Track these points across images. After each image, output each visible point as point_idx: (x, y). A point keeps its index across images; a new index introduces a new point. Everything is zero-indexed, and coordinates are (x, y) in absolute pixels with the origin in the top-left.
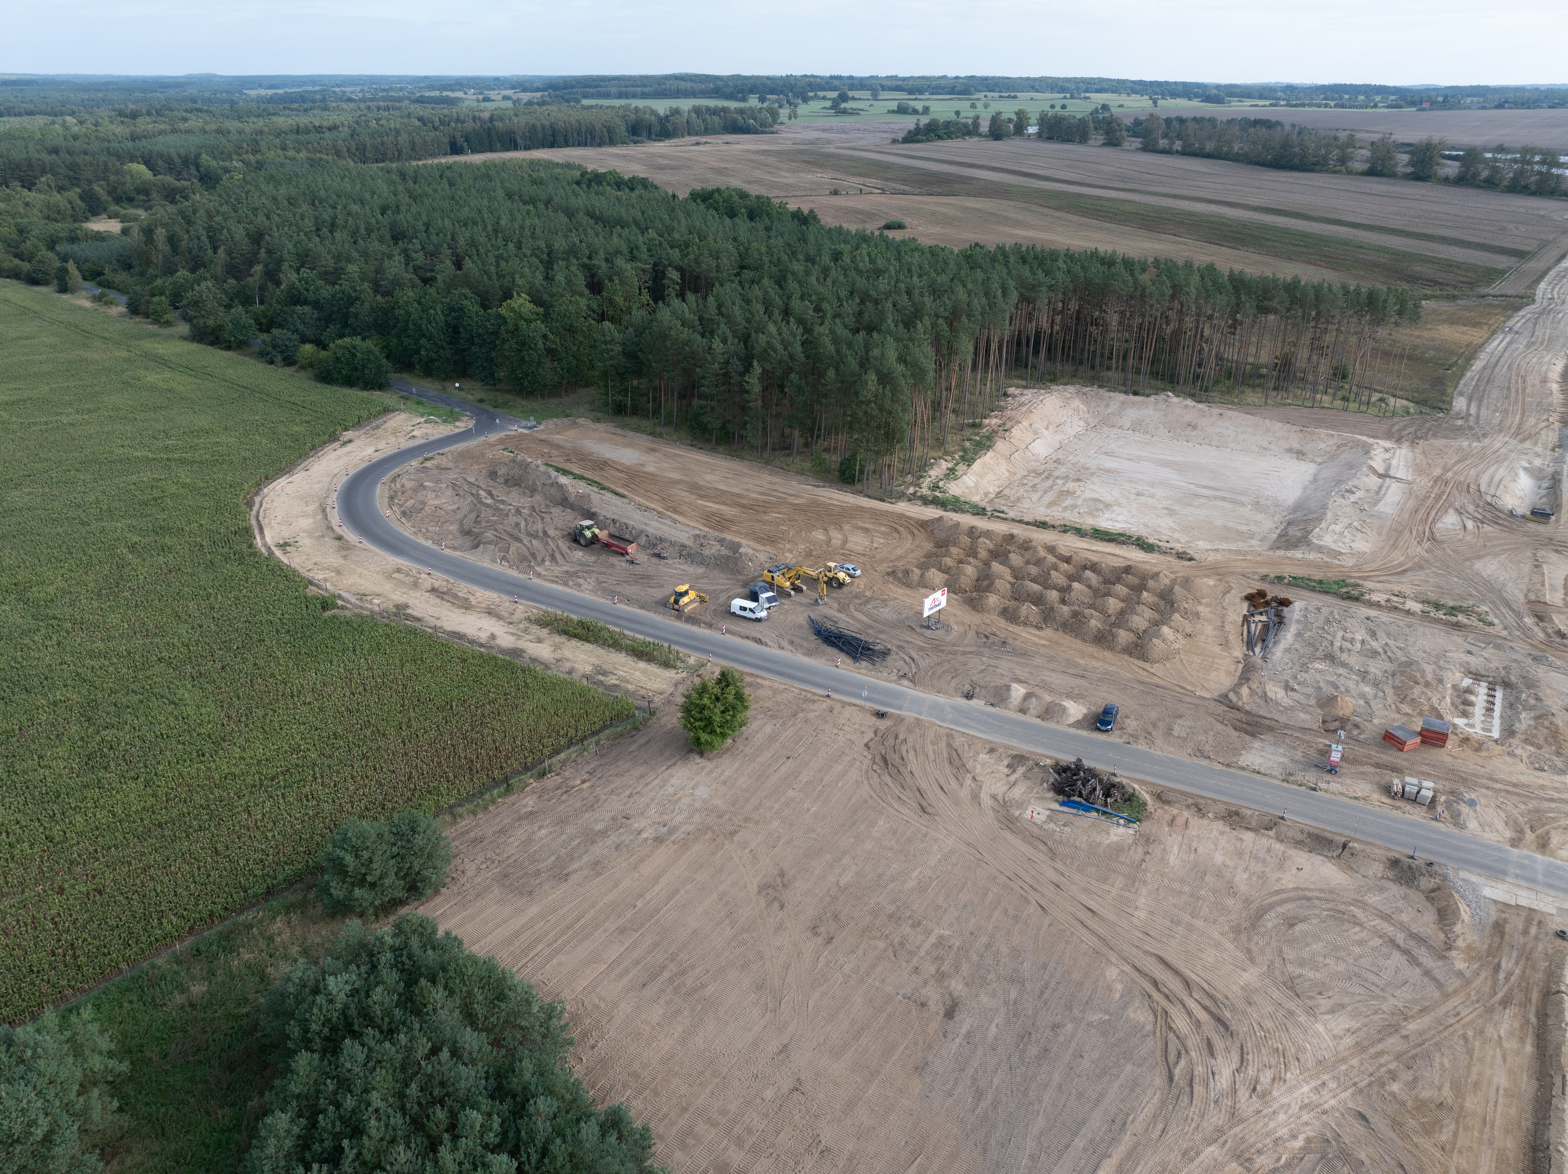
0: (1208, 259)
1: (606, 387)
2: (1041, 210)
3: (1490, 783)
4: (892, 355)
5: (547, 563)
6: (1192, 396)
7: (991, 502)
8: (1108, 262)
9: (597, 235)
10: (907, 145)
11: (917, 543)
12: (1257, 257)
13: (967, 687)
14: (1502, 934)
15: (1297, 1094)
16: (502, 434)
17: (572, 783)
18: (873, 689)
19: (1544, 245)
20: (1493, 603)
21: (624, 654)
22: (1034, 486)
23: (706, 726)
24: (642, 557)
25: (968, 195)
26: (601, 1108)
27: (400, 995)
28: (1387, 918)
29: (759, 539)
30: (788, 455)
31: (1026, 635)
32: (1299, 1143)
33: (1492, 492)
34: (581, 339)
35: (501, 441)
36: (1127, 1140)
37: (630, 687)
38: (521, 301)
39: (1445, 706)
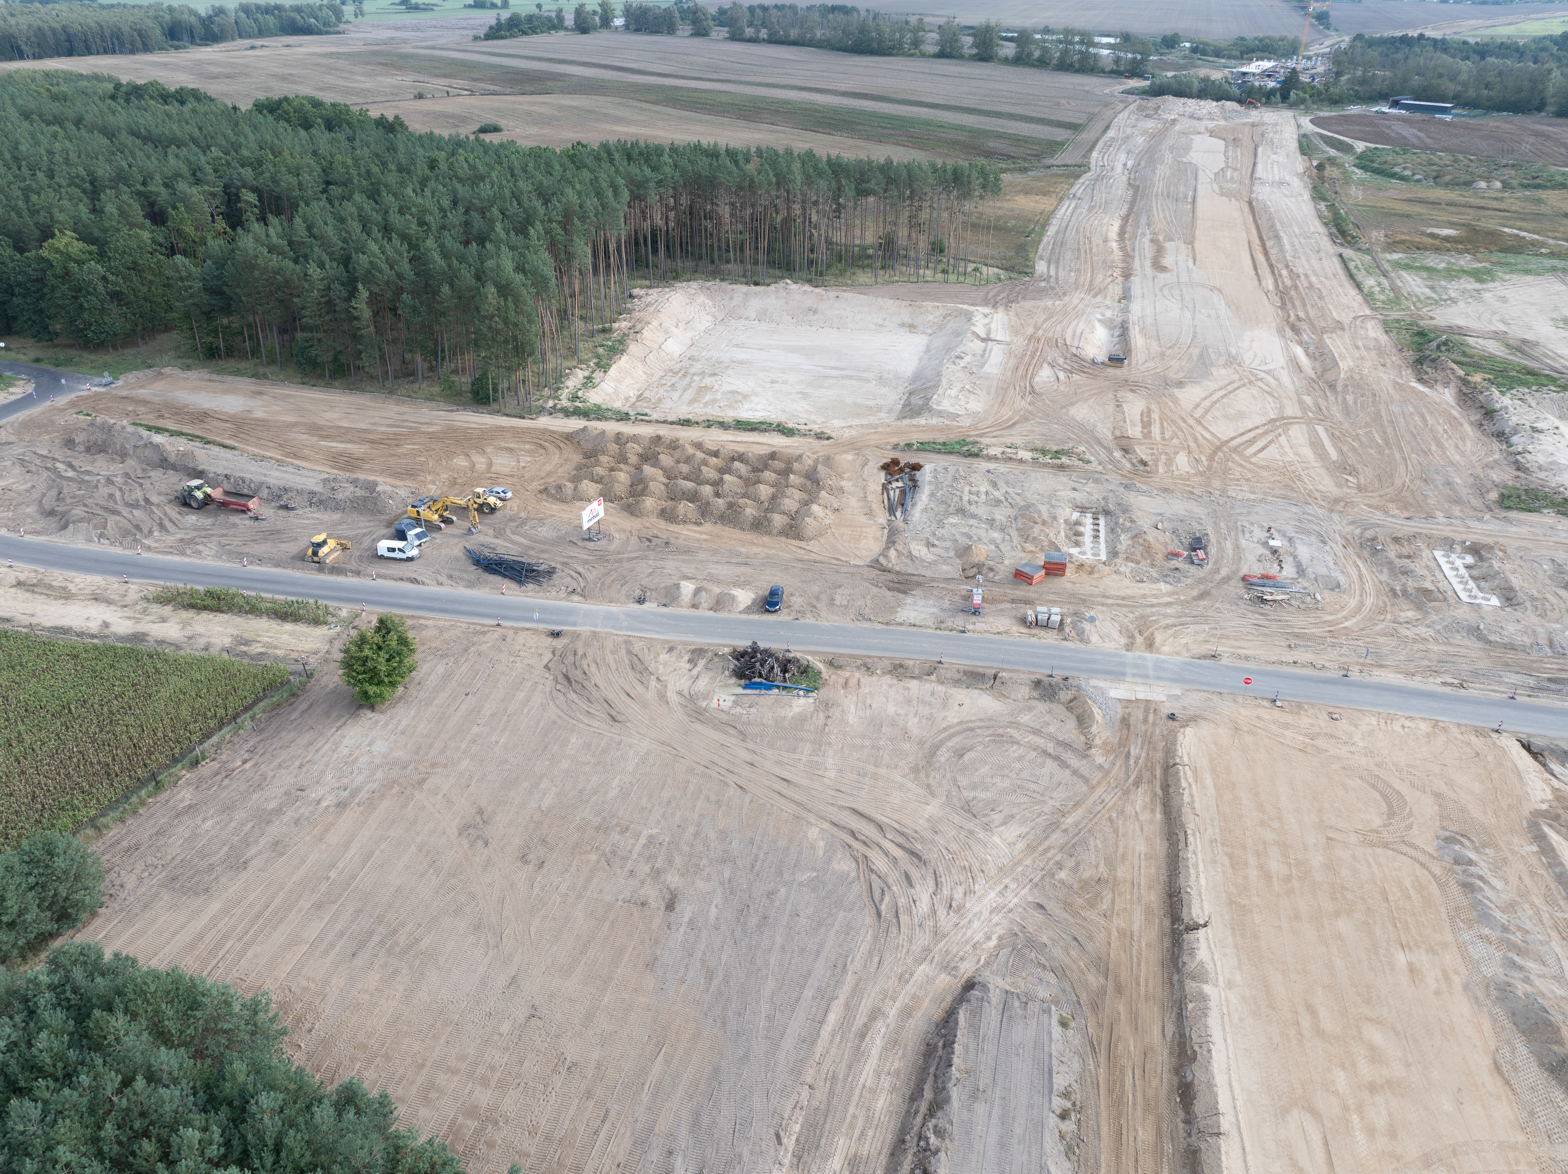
0: (807, 146)
1: (191, 329)
2: (638, 104)
3: (1104, 600)
4: (508, 263)
5: (156, 534)
6: (809, 281)
7: (633, 406)
8: (712, 154)
9: (149, 158)
10: (490, 42)
11: (565, 456)
12: (851, 142)
13: (638, 593)
14: (1128, 726)
15: (986, 901)
16: (73, 396)
17: (231, 766)
18: (543, 610)
19: (1092, 117)
20: (1088, 442)
21: (265, 619)
22: (673, 385)
23: (371, 678)
24: (267, 512)
25: (562, 92)
26: (330, 1089)
27: (71, 1034)
28: (1037, 732)
29: (396, 475)
30: (413, 382)
31: (687, 533)
32: (993, 943)
33: (1076, 344)
34: (150, 277)
35: (72, 404)
36: (850, 979)
37: (278, 652)
38: (65, 240)
39: (1061, 539)
